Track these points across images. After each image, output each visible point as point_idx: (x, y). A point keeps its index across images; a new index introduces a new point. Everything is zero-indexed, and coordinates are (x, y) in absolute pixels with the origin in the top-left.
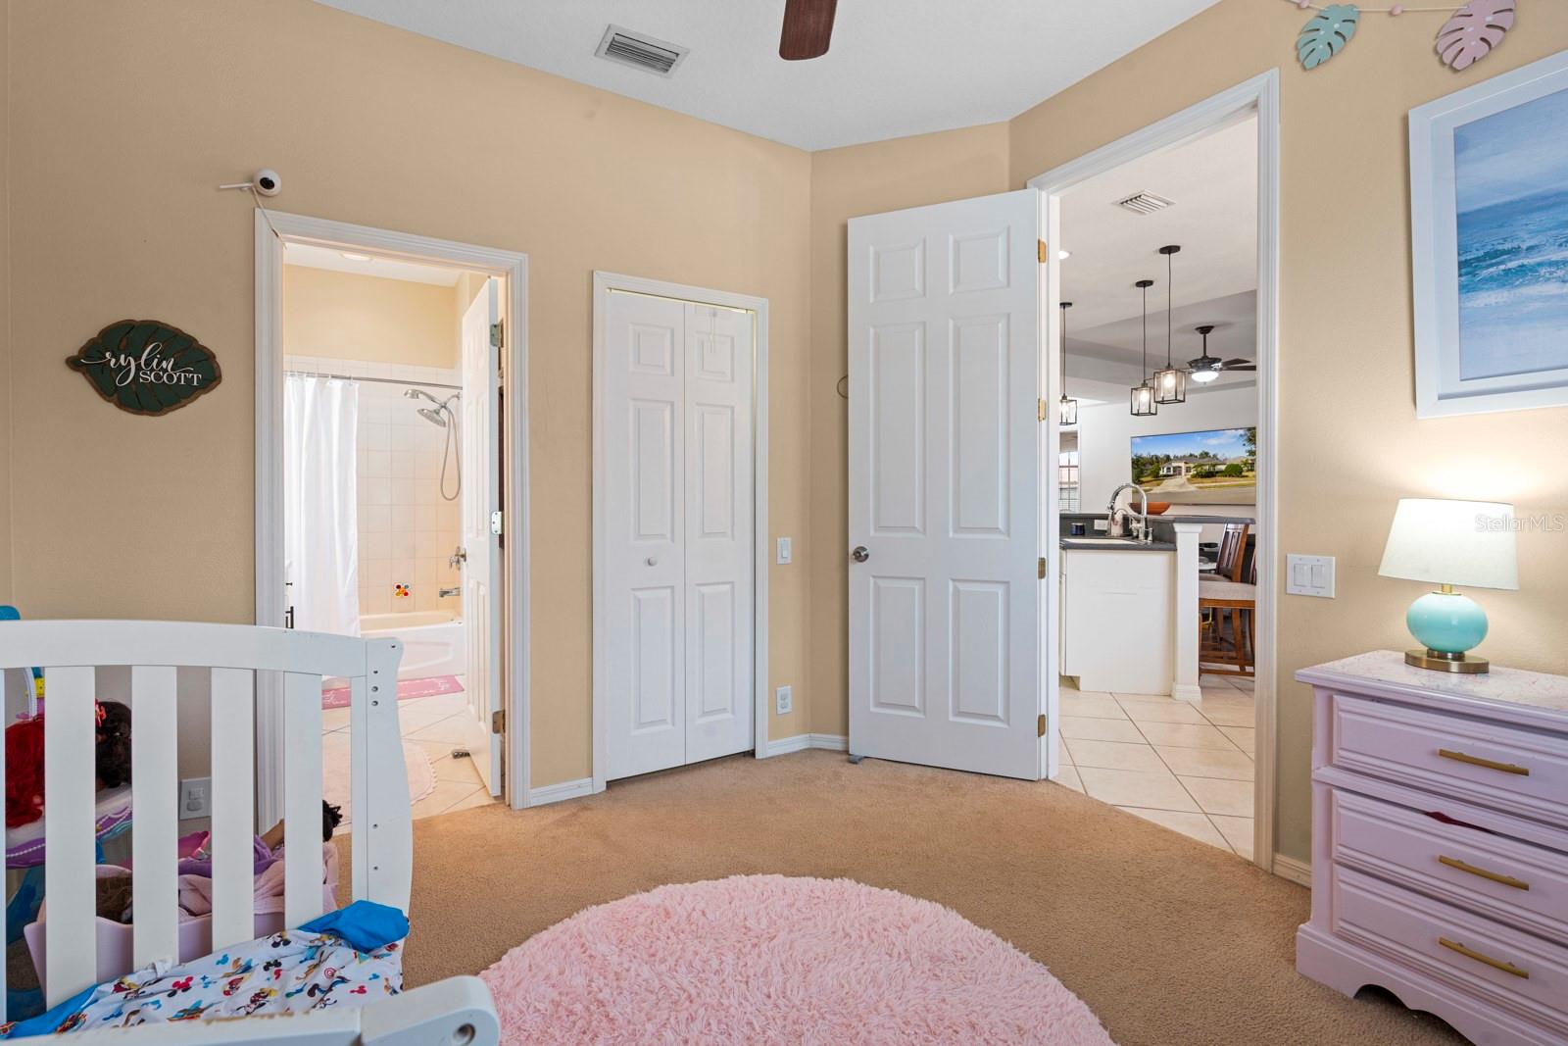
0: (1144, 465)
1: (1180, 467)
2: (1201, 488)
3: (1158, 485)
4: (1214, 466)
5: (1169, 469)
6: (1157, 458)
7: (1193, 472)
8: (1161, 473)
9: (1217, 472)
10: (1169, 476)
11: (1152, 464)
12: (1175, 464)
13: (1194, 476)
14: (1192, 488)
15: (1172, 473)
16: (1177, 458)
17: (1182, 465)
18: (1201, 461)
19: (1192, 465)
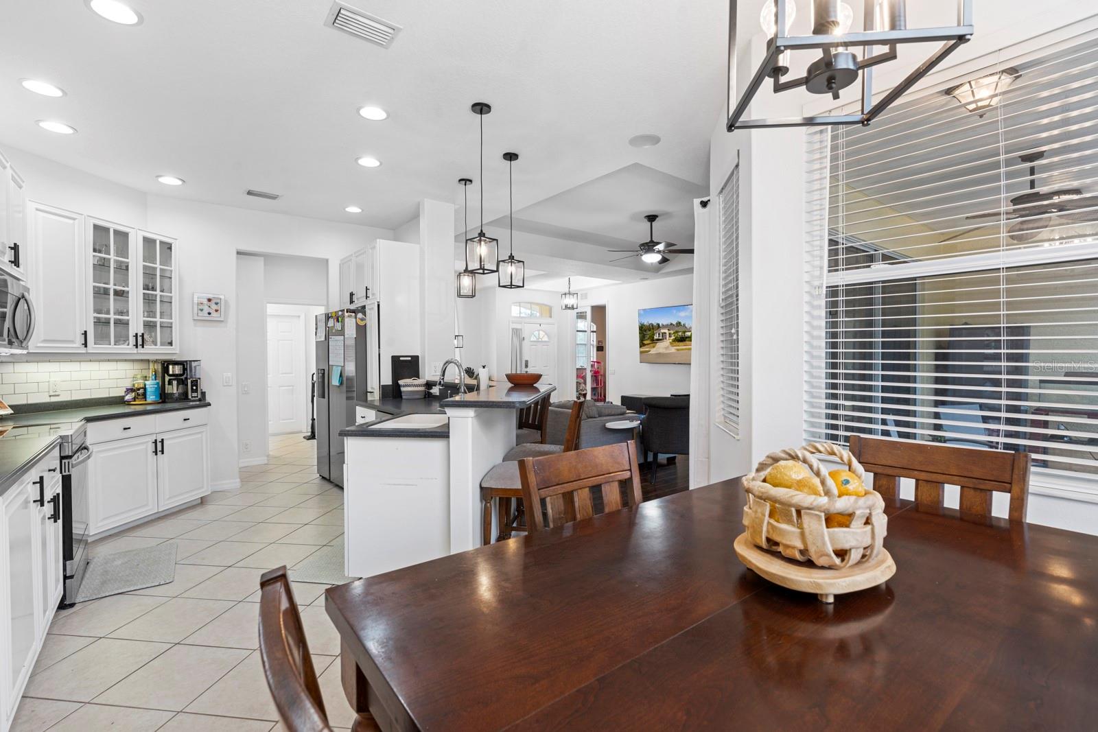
0: (645, 331)
1: (665, 333)
2: (678, 350)
3: (654, 347)
4: (684, 332)
5: (659, 334)
6: (652, 325)
7: (673, 337)
8: (655, 337)
9: (686, 338)
10: (661, 340)
11: (650, 331)
12: (663, 331)
13: (674, 341)
14: (673, 350)
15: (661, 338)
16: (665, 327)
17: (666, 331)
18: (677, 329)
19: (672, 332)
